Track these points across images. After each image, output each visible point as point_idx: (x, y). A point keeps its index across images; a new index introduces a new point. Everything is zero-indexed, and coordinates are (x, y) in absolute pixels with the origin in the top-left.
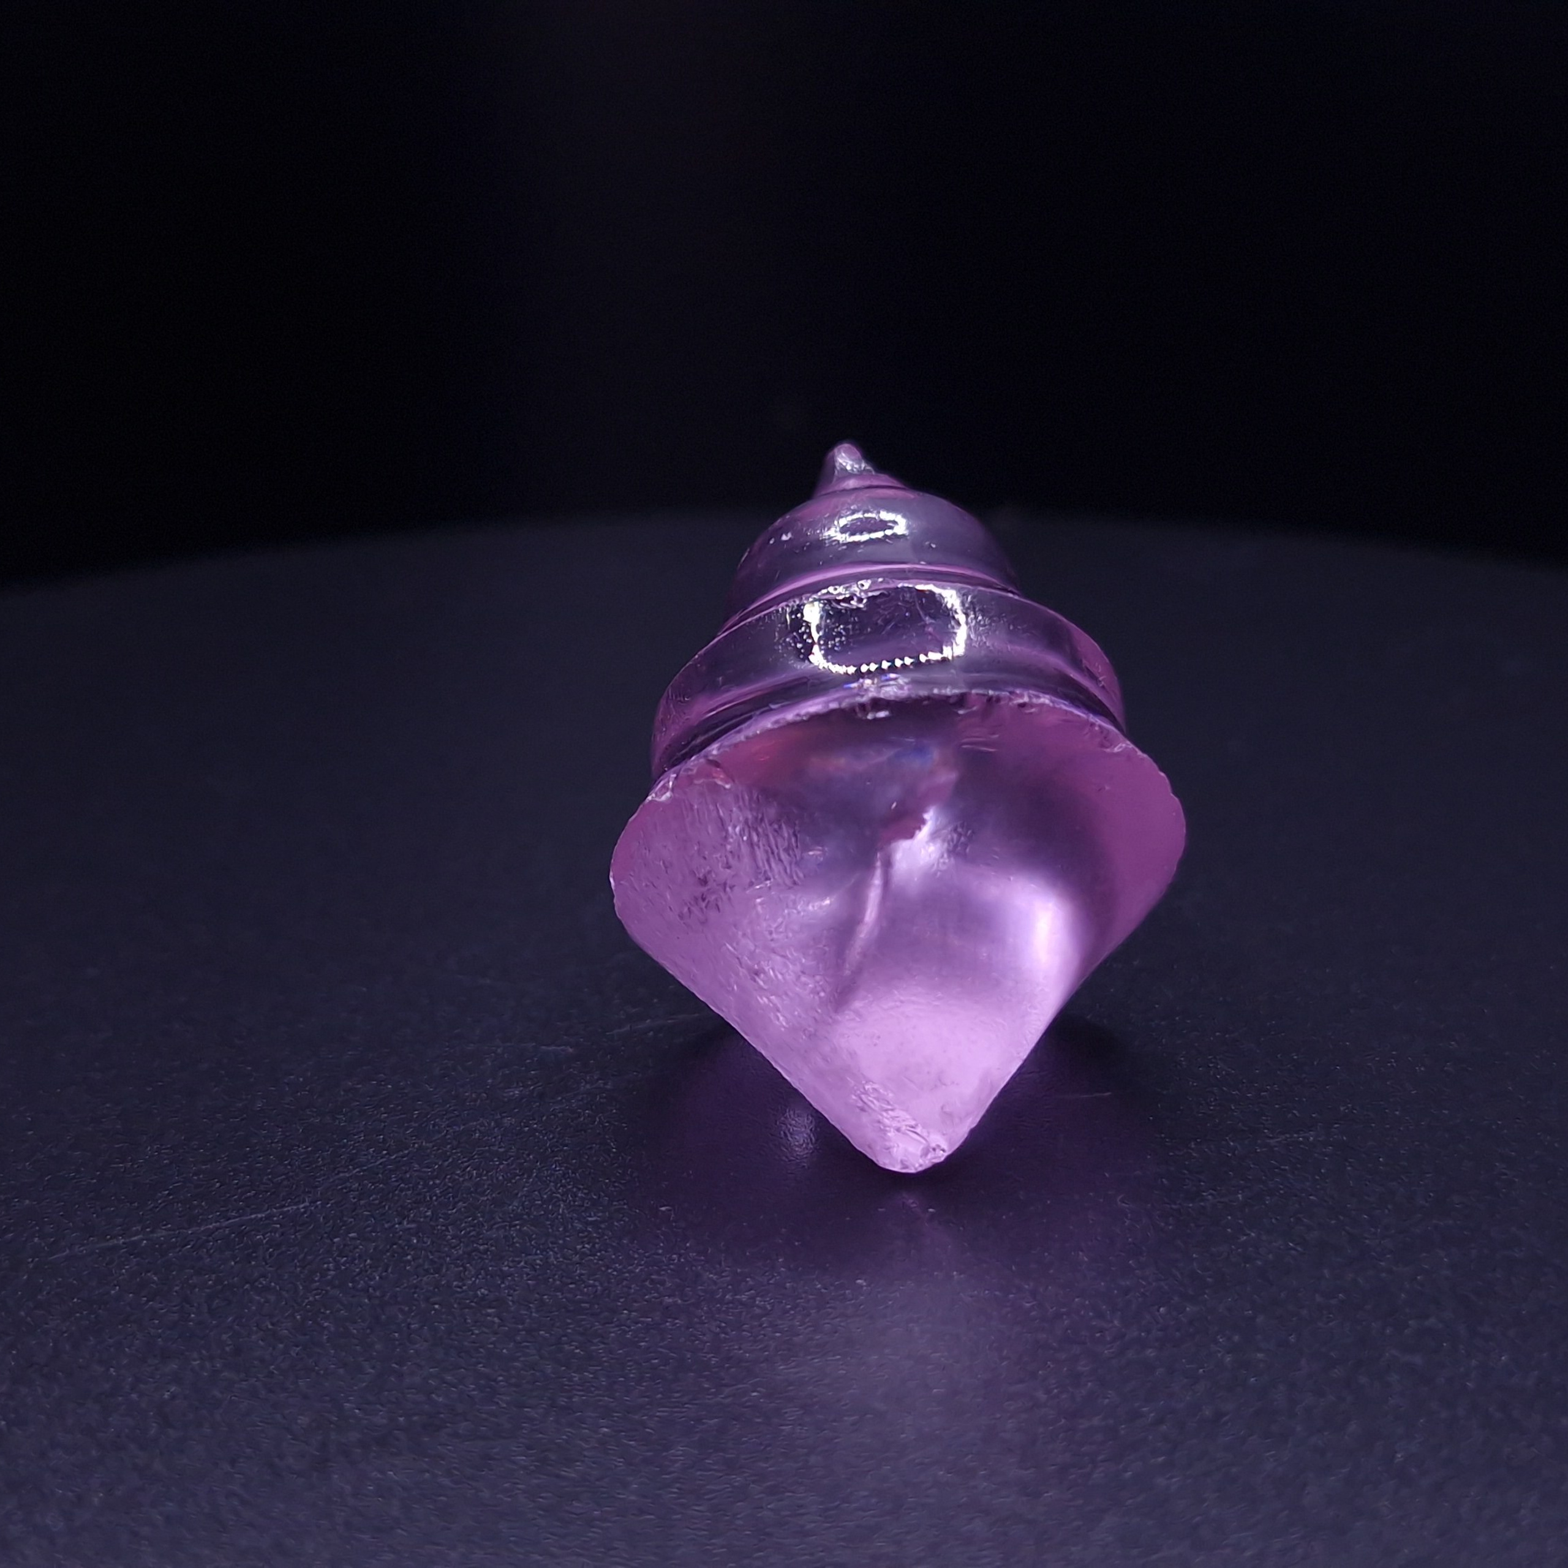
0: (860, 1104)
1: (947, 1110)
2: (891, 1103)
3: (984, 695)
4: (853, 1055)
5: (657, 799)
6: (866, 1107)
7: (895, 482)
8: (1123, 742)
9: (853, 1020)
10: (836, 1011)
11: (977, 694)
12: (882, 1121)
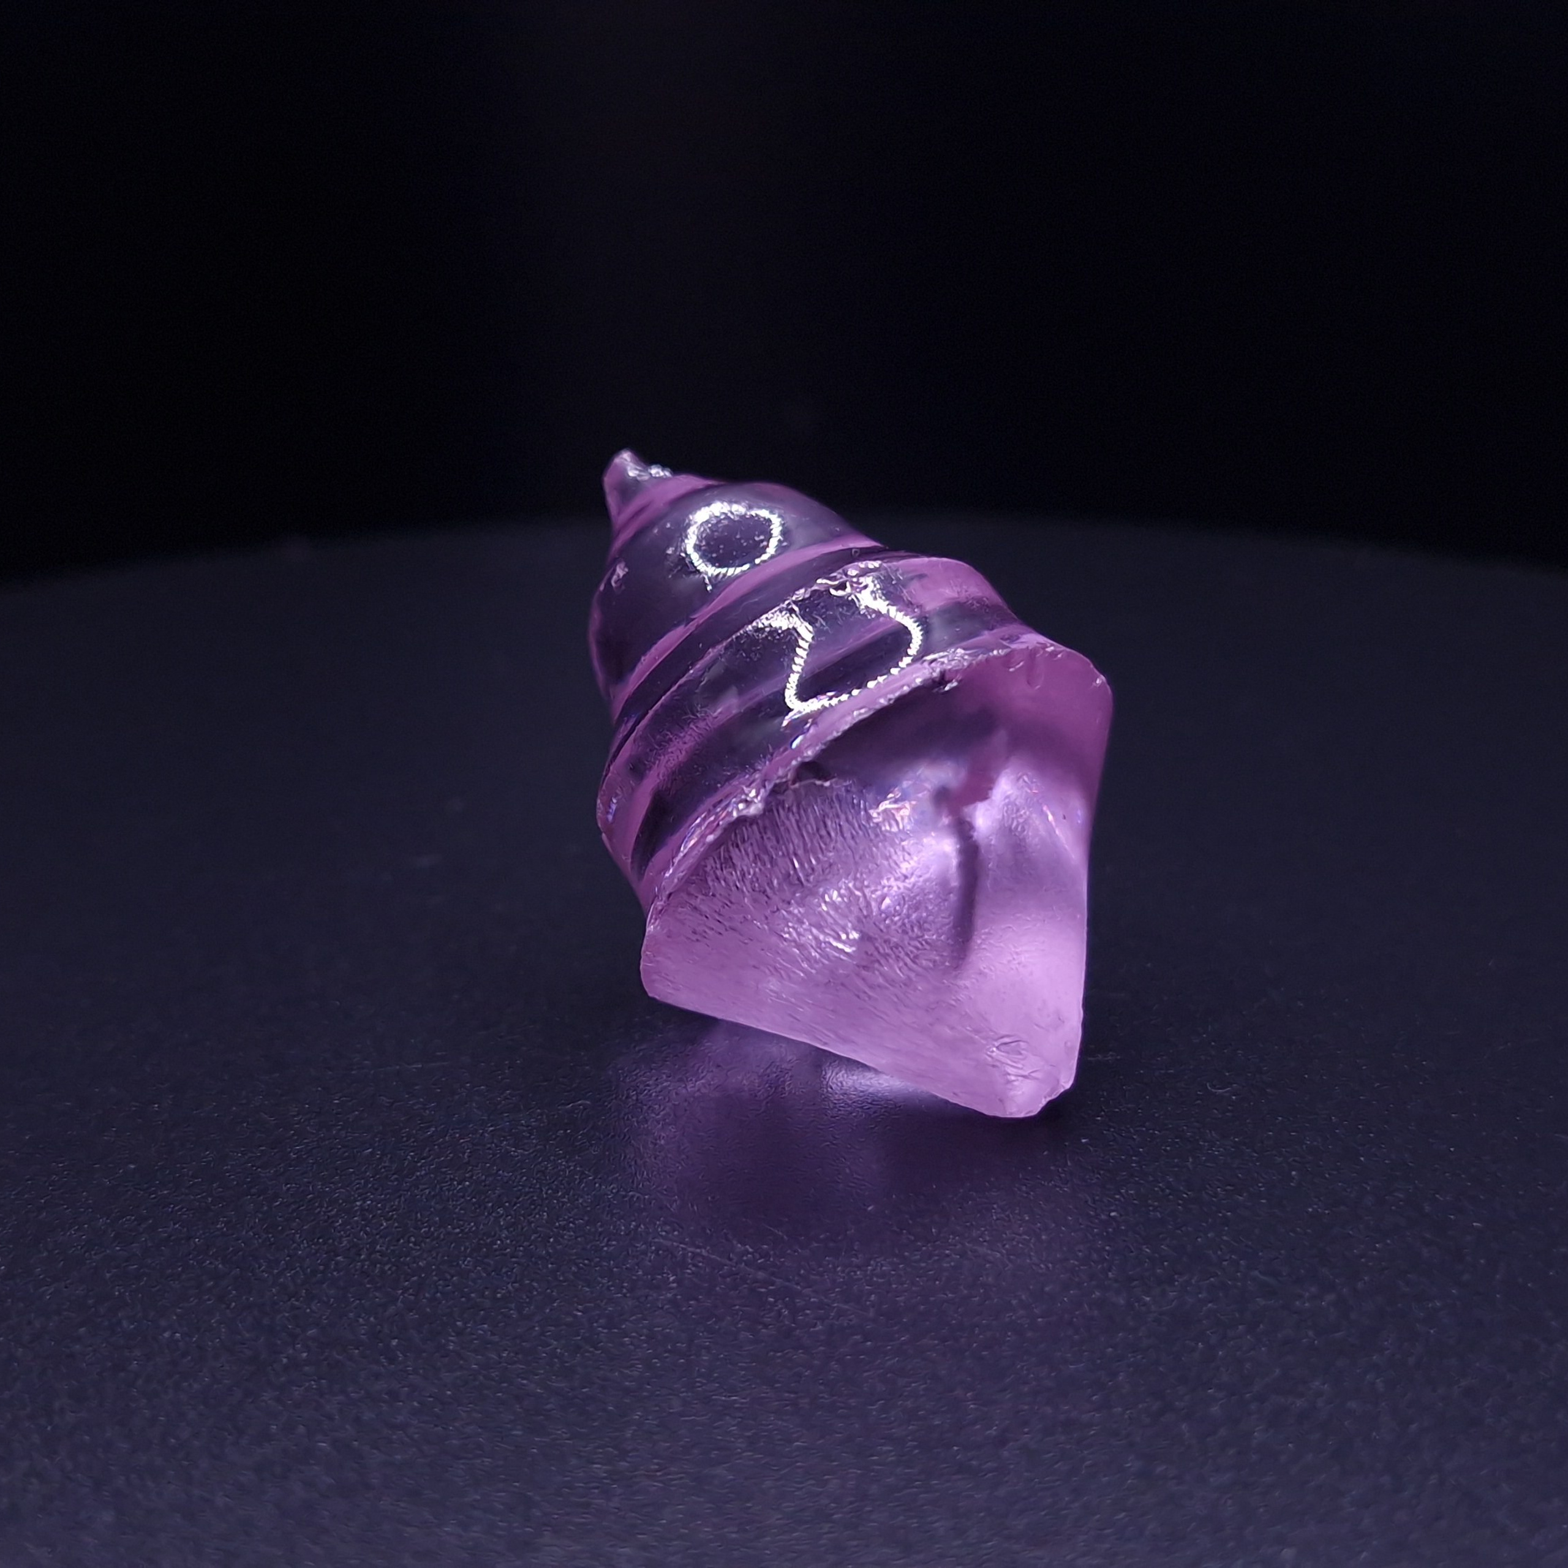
12: (1009, 1071)
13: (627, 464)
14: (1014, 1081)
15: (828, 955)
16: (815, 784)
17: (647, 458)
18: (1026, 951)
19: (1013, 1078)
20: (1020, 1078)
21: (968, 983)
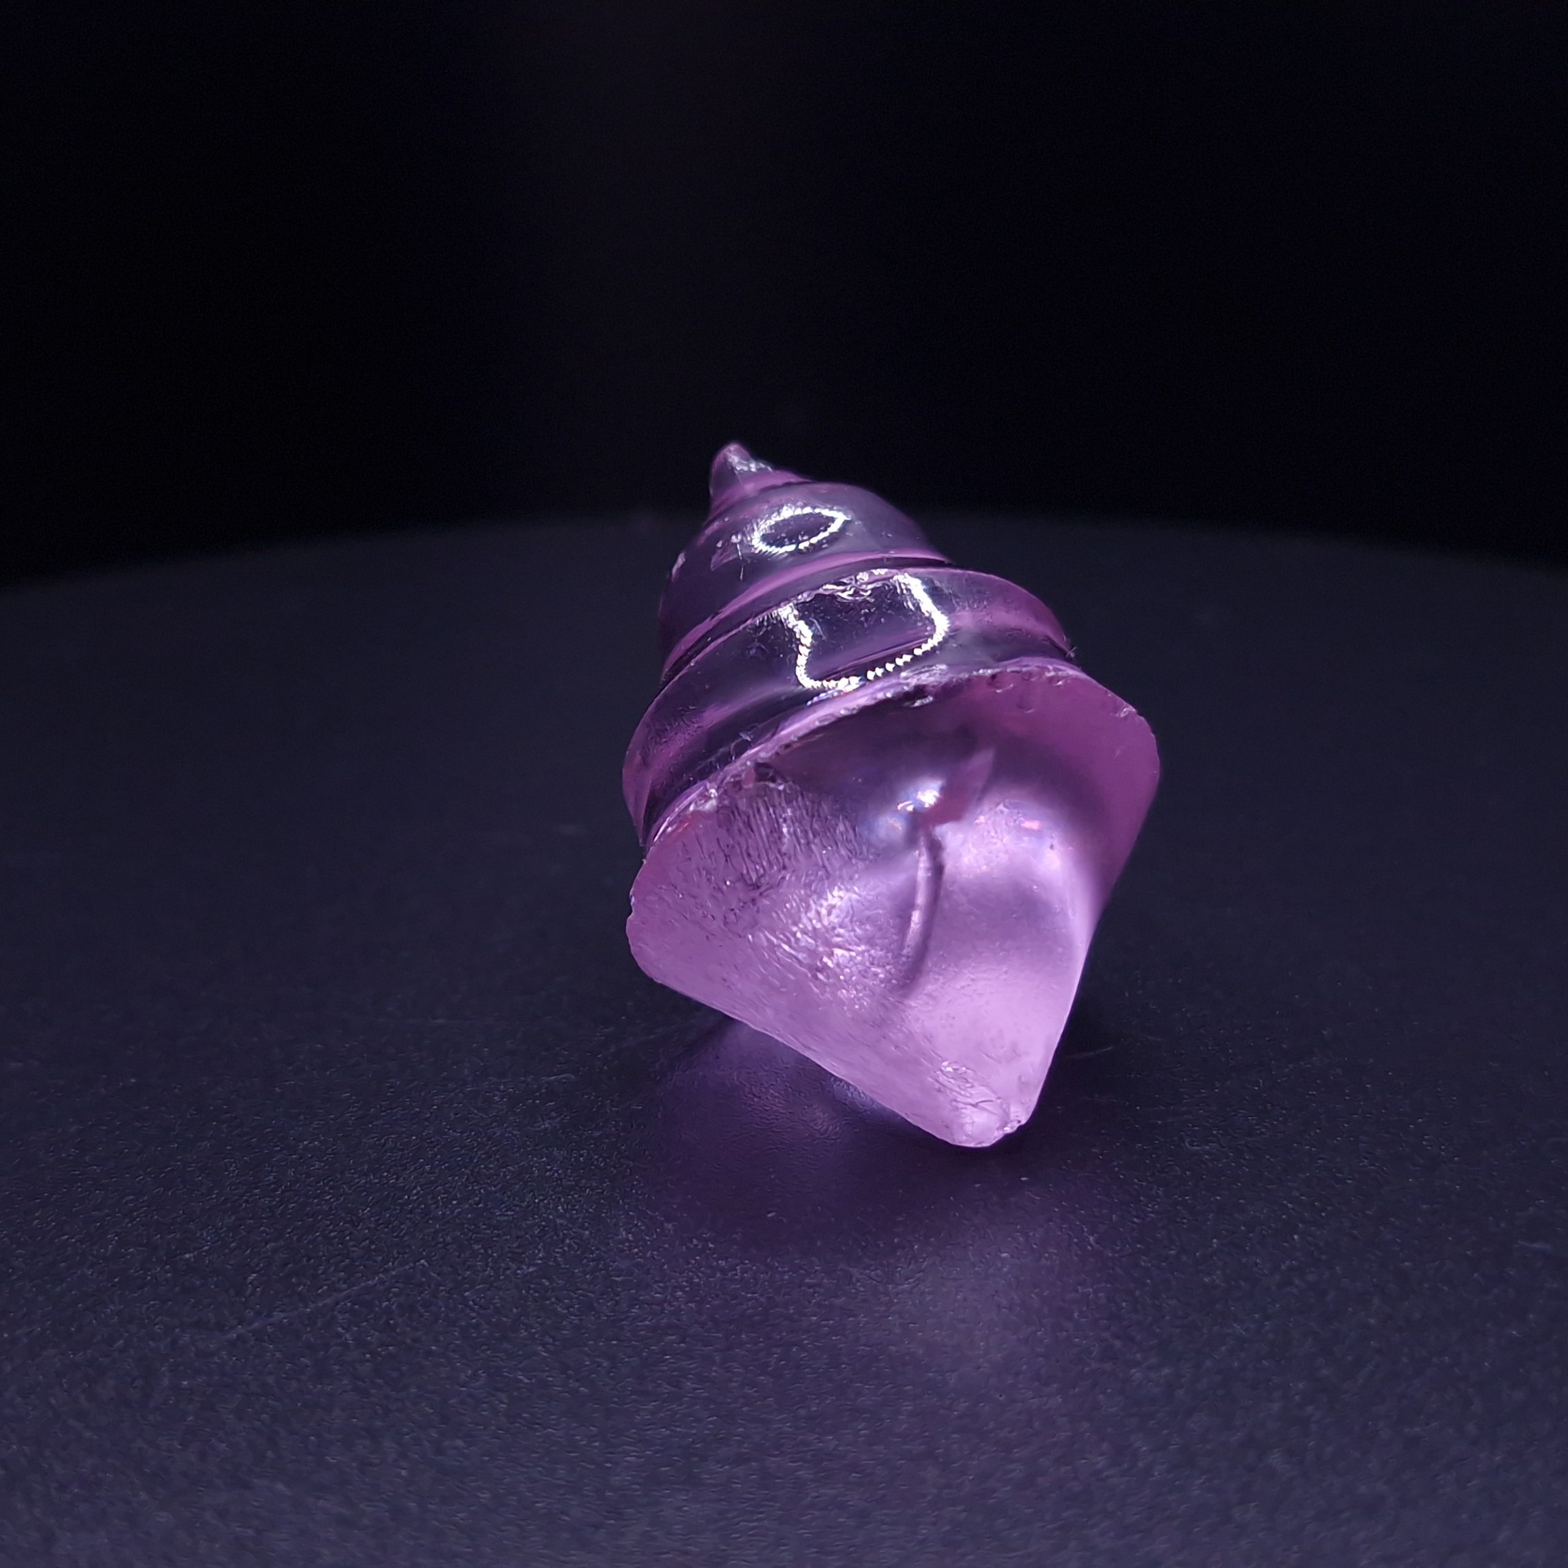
0: (937, 1086)
1: (1023, 1079)
2: (970, 1080)
3: (1017, 672)
4: (929, 1038)
5: (701, 808)
6: (942, 1089)
7: (802, 477)
8: (1127, 707)
9: (927, 1003)
10: (905, 996)
11: (1013, 672)
12: (958, 1099)
13: (735, 457)
14: (962, 1108)
15: (778, 959)
16: (768, 787)
17: (756, 452)
18: (984, 979)
19: (961, 1105)
20: (969, 1107)
21: (913, 1004)
